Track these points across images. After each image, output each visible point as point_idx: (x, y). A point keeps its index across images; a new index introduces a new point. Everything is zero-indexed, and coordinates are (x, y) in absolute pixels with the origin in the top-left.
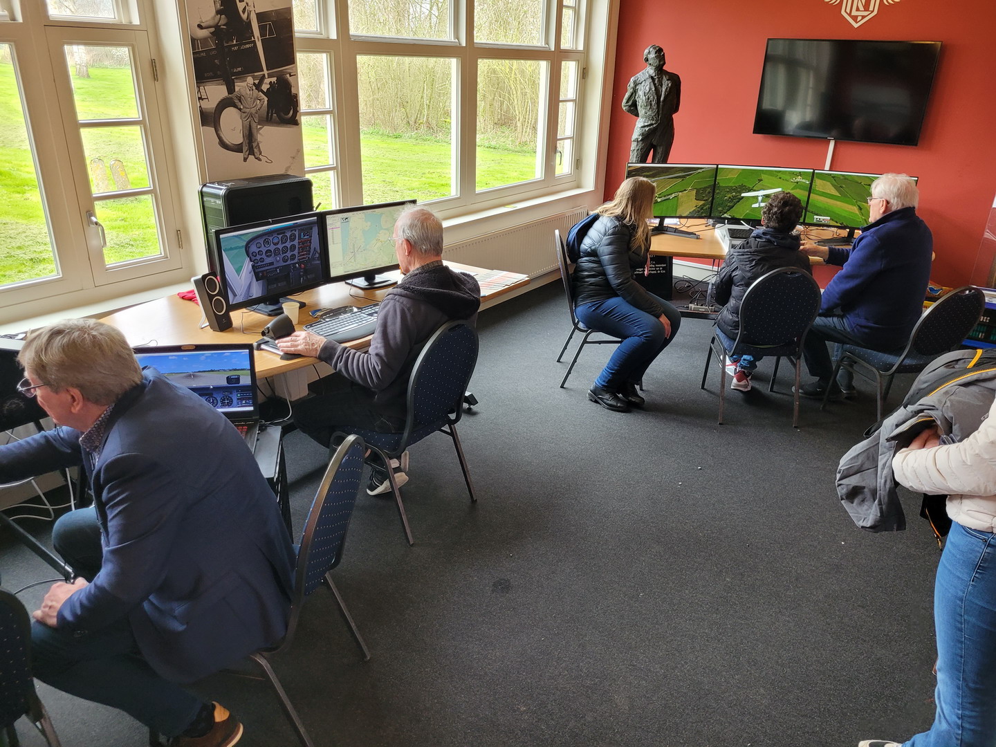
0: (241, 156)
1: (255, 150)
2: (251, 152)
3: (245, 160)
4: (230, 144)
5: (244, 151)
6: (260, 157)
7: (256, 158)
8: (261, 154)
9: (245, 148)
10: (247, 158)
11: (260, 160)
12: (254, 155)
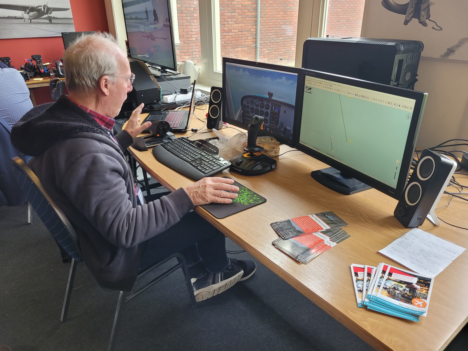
0: (402, 17)
1: (423, 13)
2: (417, 14)
3: (406, 23)
4: (393, 3)
5: (408, 12)
6: (427, 21)
7: (420, 23)
8: (428, 17)
9: (410, 10)
10: (409, 21)
11: (425, 24)
12: (419, 18)
